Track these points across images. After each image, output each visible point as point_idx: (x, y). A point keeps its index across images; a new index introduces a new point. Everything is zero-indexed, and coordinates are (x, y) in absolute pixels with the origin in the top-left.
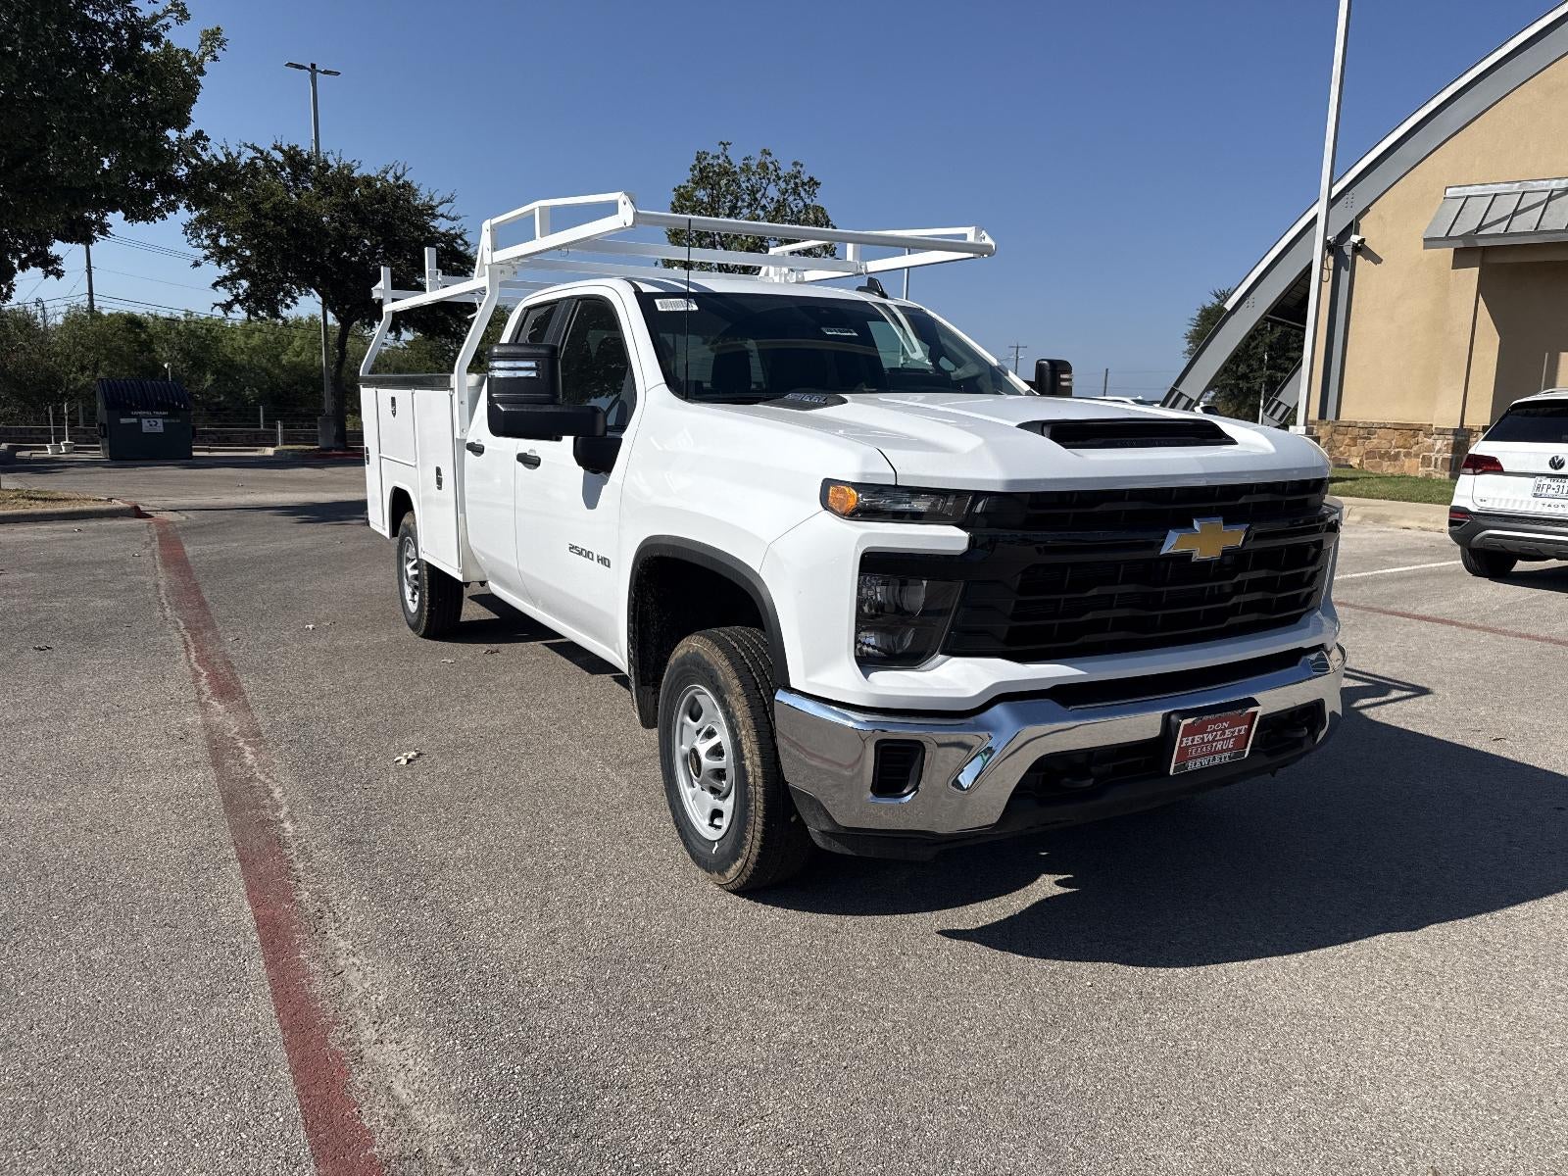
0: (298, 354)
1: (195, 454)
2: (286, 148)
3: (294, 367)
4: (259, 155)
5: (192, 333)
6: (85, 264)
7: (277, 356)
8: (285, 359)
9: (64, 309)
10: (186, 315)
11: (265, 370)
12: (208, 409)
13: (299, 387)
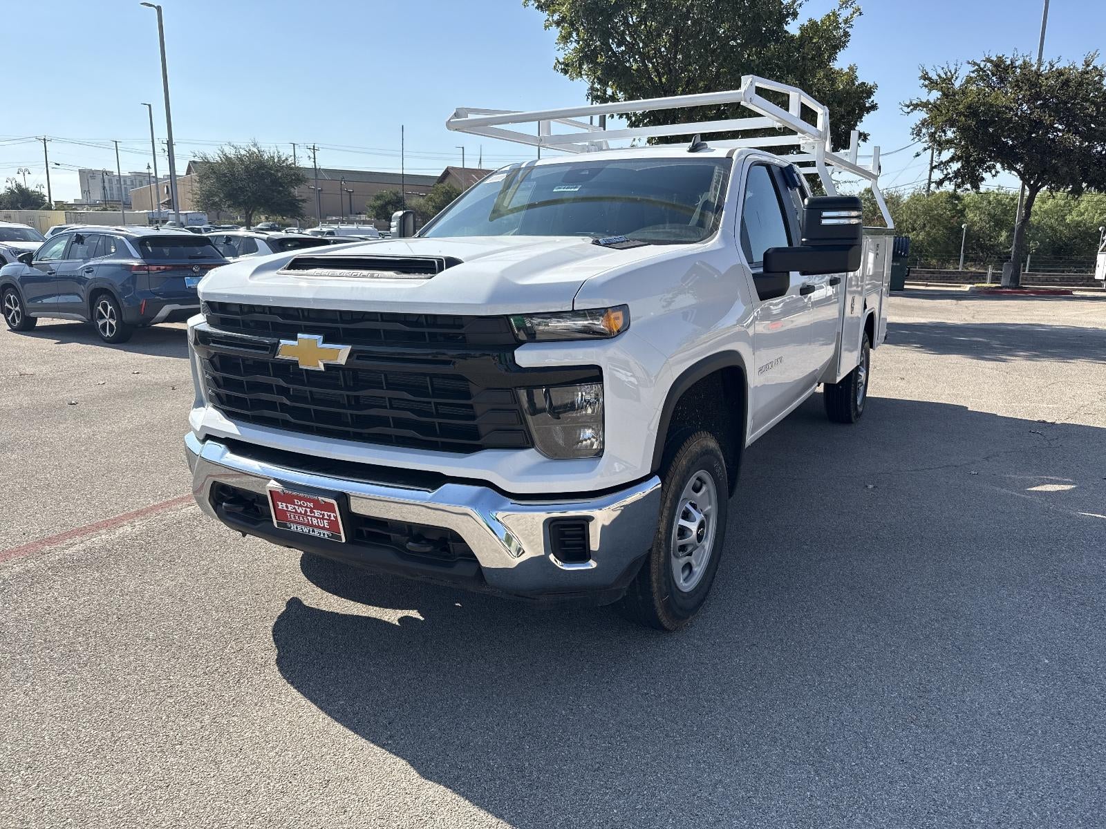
0: (1082, 214)
1: (906, 287)
2: (994, 58)
3: (1078, 224)
4: (977, 67)
5: (999, 202)
6: (930, 159)
7: (1063, 217)
8: (1068, 219)
9: (912, 191)
10: (998, 189)
11: (1052, 228)
12: (999, 257)
13: (1078, 241)
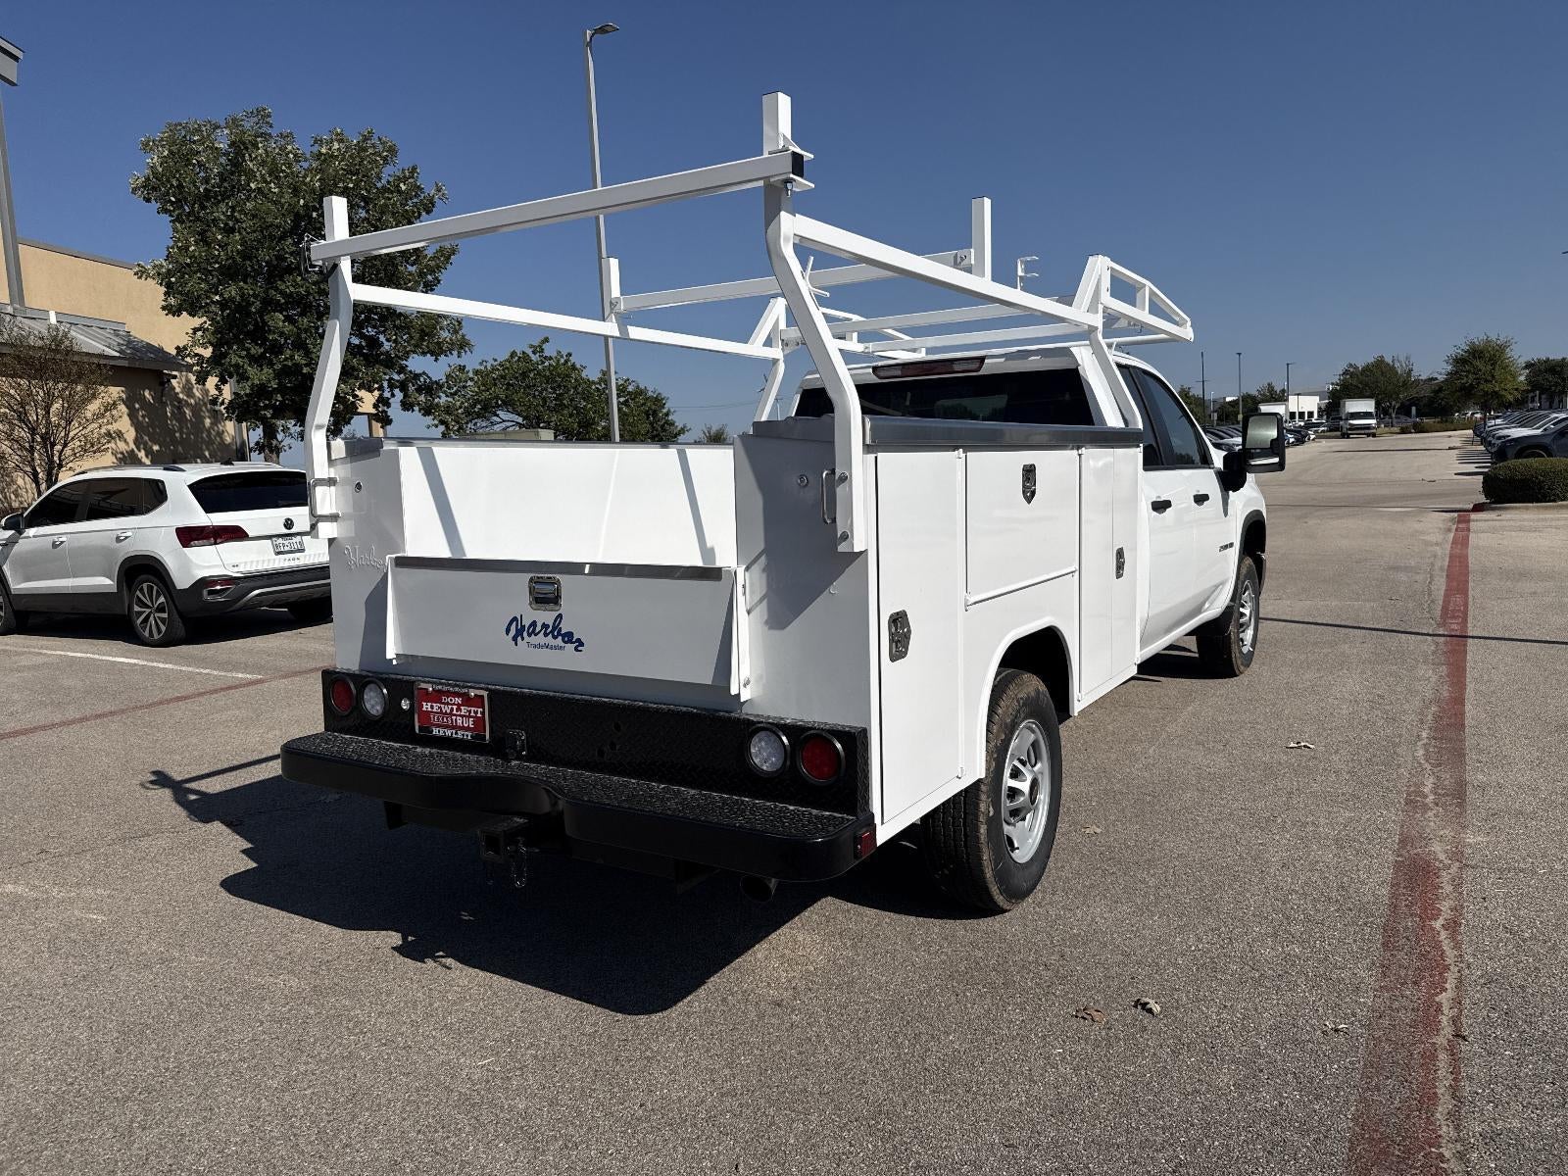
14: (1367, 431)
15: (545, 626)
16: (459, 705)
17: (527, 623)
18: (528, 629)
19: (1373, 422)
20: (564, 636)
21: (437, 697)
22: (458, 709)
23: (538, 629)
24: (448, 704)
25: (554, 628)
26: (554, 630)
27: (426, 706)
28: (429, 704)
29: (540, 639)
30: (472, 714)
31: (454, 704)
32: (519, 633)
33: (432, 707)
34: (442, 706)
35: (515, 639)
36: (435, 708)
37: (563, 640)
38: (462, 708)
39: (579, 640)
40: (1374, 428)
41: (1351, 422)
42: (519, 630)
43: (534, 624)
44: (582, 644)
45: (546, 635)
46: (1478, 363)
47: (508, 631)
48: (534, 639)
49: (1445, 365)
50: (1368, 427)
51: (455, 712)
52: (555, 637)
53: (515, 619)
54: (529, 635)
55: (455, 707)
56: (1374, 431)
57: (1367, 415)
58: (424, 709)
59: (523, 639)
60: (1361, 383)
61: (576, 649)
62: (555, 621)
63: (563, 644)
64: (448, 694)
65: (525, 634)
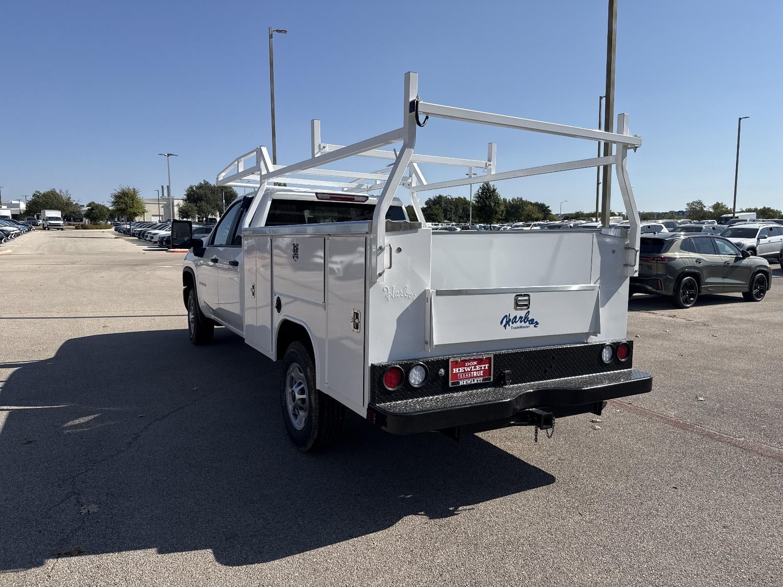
14: (58, 227)
15: (521, 318)
16: (475, 365)
17: (511, 318)
18: (513, 320)
19: (61, 222)
20: (529, 321)
21: (463, 364)
22: (476, 368)
23: (517, 319)
24: (469, 366)
25: (525, 318)
26: (525, 319)
27: (456, 370)
28: (457, 369)
29: (518, 324)
30: (483, 368)
31: (472, 366)
32: (507, 323)
33: (459, 370)
34: (466, 368)
35: (505, 326)
36: (461, 370)
37: (529, 324)
38: (477, 366)
39: (536, 322)
40: (62, 226)
41: (49, 222)
42: (507, 321)
43: (515, 317)
44: (537, 323)
45: (521, 322)
46: (126, 199)
47: (501, 323)
48: (515, 325)
49: (111, 198)
50: (58, 225)
51: (473, 370)
52: (525, 322)
53: (506, 316)
54: (513, 323)
55: (473, 367)
56: (62, 227)
57: (57, 219)
58: (454, 372)
59: (509, 325)
60: (44, 201)
61: (535, 326)
62: (526, 314)
63: (529, 325)
64: (469, 361)
65: (510, 323)
